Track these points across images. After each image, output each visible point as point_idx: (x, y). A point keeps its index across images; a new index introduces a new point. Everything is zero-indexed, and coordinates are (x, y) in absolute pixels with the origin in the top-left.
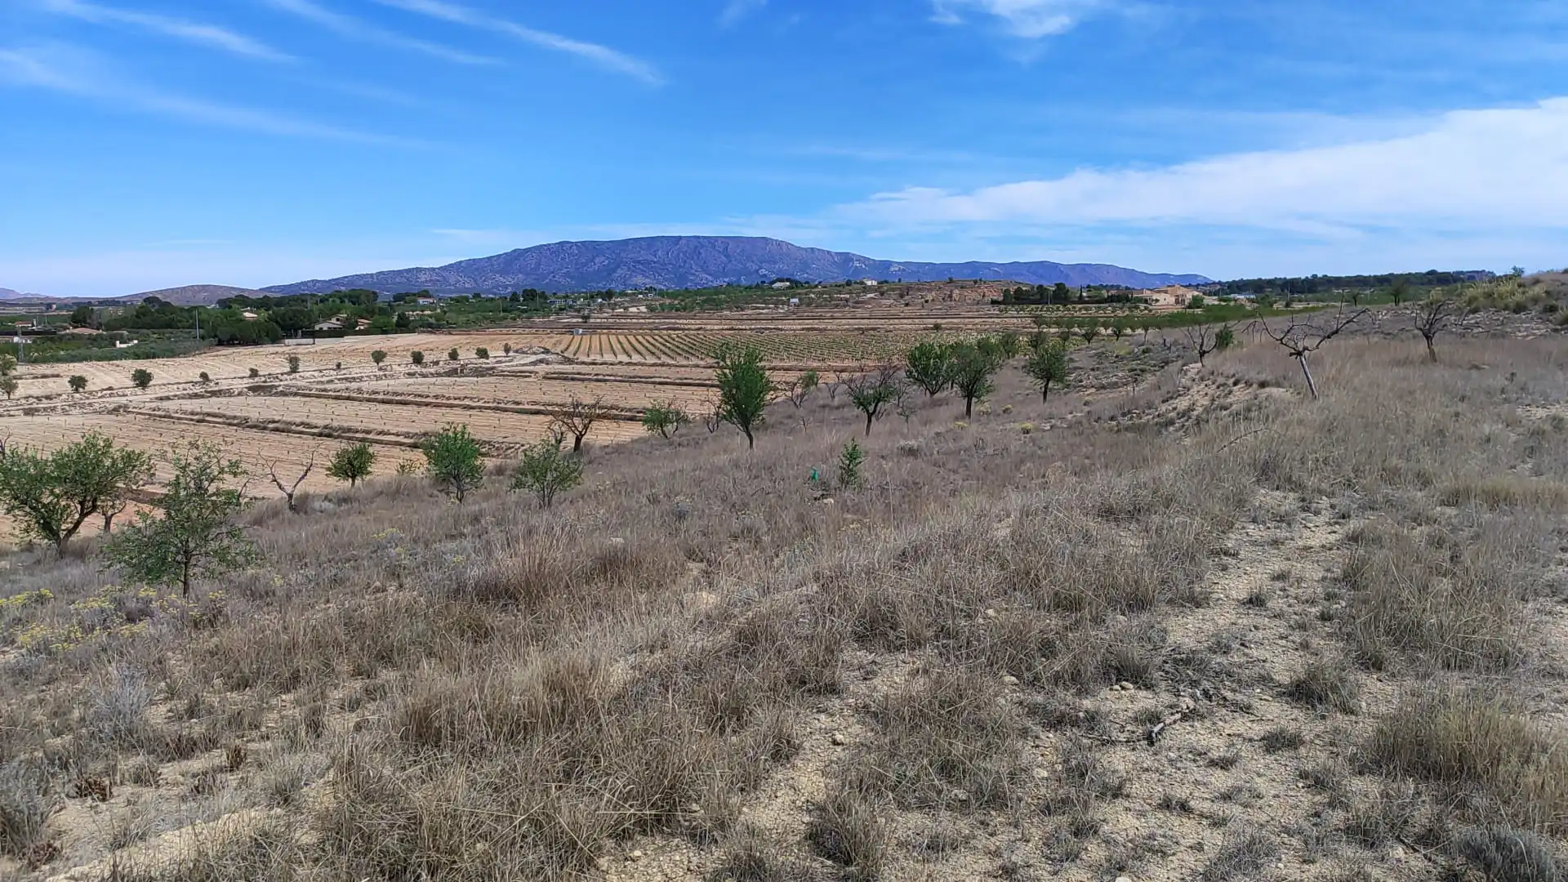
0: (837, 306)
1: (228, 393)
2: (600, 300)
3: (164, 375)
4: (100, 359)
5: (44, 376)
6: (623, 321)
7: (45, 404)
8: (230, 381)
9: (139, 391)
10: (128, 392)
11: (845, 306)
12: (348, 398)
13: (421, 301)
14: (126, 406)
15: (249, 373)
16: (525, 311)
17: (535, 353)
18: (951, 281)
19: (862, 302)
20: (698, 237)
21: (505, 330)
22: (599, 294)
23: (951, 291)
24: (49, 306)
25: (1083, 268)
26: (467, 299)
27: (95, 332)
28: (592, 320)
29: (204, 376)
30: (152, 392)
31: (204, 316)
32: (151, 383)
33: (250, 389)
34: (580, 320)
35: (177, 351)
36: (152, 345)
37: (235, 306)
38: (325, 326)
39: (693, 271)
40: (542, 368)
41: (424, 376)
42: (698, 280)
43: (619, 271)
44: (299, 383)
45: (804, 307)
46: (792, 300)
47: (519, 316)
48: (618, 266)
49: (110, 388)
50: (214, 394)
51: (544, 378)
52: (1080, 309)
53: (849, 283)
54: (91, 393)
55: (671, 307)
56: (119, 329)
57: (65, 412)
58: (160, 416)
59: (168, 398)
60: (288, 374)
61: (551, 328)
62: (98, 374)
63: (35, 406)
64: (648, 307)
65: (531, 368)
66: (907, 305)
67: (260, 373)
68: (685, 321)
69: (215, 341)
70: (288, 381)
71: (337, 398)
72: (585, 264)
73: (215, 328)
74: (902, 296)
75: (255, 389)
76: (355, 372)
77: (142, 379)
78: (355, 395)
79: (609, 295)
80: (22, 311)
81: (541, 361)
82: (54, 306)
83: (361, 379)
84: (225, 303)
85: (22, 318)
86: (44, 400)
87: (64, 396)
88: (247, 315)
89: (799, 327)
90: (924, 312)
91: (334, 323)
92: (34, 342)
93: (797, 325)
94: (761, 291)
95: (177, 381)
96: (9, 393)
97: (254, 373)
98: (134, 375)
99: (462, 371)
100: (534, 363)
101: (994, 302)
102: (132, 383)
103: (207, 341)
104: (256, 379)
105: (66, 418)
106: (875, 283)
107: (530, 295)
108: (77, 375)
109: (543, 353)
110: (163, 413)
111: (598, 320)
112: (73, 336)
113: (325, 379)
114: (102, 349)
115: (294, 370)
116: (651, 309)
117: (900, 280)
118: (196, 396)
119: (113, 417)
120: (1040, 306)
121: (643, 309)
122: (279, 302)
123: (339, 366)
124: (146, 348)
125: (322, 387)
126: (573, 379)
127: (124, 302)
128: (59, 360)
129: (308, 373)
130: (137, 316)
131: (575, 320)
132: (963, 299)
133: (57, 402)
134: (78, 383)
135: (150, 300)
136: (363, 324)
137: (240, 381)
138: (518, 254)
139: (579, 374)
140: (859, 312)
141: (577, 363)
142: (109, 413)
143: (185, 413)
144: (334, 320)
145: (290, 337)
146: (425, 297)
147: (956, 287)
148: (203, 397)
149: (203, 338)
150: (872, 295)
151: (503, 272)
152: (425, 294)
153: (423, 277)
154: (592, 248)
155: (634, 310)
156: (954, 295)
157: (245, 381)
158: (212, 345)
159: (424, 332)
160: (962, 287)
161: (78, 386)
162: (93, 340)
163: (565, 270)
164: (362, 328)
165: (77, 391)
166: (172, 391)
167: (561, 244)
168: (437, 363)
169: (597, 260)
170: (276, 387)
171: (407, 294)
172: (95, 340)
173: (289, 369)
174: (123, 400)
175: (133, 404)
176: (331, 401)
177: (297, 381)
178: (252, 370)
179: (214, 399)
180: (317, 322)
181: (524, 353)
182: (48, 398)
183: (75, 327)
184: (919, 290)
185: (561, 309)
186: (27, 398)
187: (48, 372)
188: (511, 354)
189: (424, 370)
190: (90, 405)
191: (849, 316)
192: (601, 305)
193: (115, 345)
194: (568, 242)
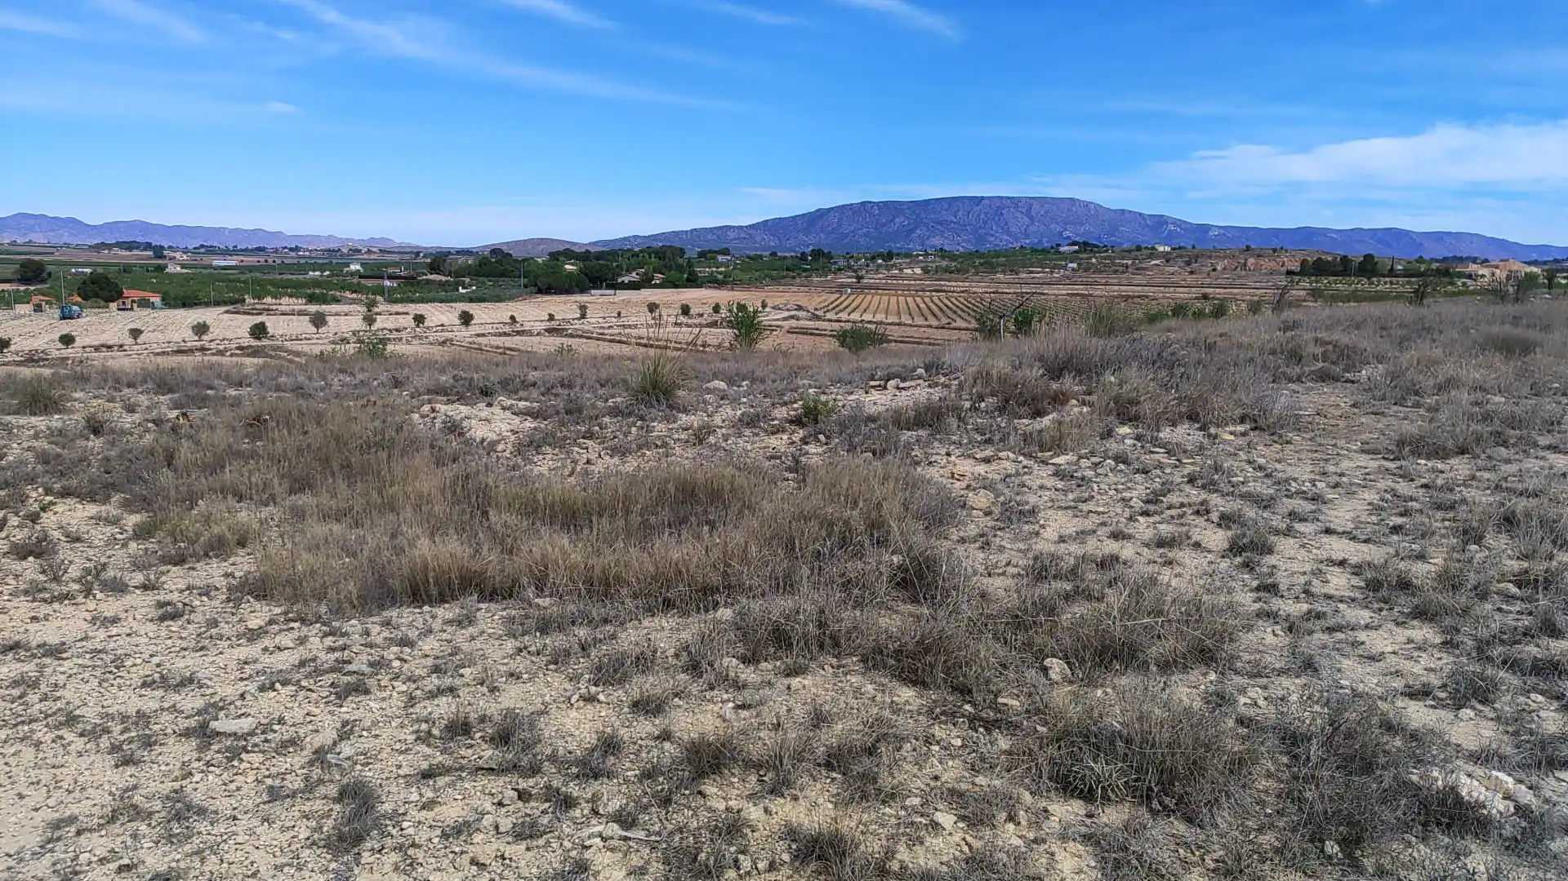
0: (1116, 272)
1: (529, 333)
2: (880, 261)
3: (484, 316)
4: (442, 301)
5: (397, 313)
6: (895, 282)
7: (395, 335)
8: (532, 323)
9: (463, 328)
10: (455, 328)
11: (1123, 272)
12: (619, 342)
13: (720, 258)
14: (452, 340)
15: (547, 317)
16: (806, 270)
17: (788, 310)
18: (1248, 248)
19: (1144, 269)
20: (1002, 198)
21: (781, 288)
22: (880, 255)
23: (1246, 260)
24: (417, 254)
25: (1440, 237)
26: (761, 257)
27: (444, 279)
28: (865, 281)
29: (512, 318)
30: (474, 329)
31: (533, 267)
32: (473, 322)
33: (546, 330)
34: (854, 280)
35: (503, 298)
36: (485, 291)
37: (562, 258)
38: (626, 279)
39: (993, 232)
40: (787, 324)
41: (689, 326)
42: (997, 242)
43: (919, 232)
44: (586, 328)
45: (1080, 273)
46: (1070, 265)
47: (799, 275)
48: (916, 228)
49: (442, 325)
50: (518, 333)
51: (788, 332)
52: (1385, 283)
53: (1139, 248)
54: (428, 328)
55: (947, 270)
56: (464, 277)
57: (408, 342)
58: (475, 349)
59: (483, 335)
60: (579, 319)
61: (825, 287)
62: (437, 313)
63: (388, 336)
64: (922, 269)
65: (779, 323)
66: (1192, 273)
67: (556, 318)
68: (954, 284)
69: (534, 289)
70: (578, 325)
71: (611, 341)
72: (884, 225)
73: (536, 277)
74: (1188, 263)
75: (550, 331)
76: (632, 320)
77: (466, 319)
78: (625, 339)
79: (889, 256)
80: (396, 258)
81: (792, 317)
82: (422, 255)
83: (635, 326)
84: (554, 256)
85: (396, 264)
86: (394, 333)
87: (409, 330)
88: (567, 267)
89: (1065, 292)
90: (1208, 281)
91: (634, 277)
92: (399, 285)
93: (1064, 290)
94: (1045, 255)
95: (492, 321)
96: (370, 325)
97: (551, 318)
98: (460, 315)
99: (721, 323)
100: (785, 319)
101: (1289, 273)
102: (458, 322)
103: (528, 290)
104: (553, 323)
105: (408, 346)
106: (1168, 249)
107: (817, 254)
108: (419, 313)
109: (796, 310)
110: (476, 346)
111: (871, 281)
112: (428, 282)
113: (606, 325)
114: (445, 294)
115: (583, 316)
116: (925, 271)
117: (1194, 247)
118: (505, 334)
119: (441, 347)
120: (1340, 278)
121: (918, 271)
122: (600, 256)
123: (619, 314)
124: (479, 294)
125: (601, 331)
126: (811, 334)
127: (477, 252)
128: (412, 301)
129: (594, 319)
130: (480, 266)
131: (850, 280)
132: (1258, 268)
133: (404, 334)
134: (420, 319)
135: (495, 251)
136: (658, 278)
137: (540, 323)
138: (821, 214)
139: (817, 329)
140: (1138, 279)
141: (824, 320)
142: (440, 344)
143: (492, 347)
144: (634, 274)
145: (594, 288)
146: (725, 255)
147: (1252, 256)
148: (509, 335)
149: (526, 287)
150: (1157, 262)
151: (807, 231)
152: (725, 252)
153: (732, 235)
154: (892, 208)
155: (909, 271)
156: (1249, 264)
157: (544, 323)
158: (532, 293)
159: (710, 287)
160: (1258, 256)
161: (420, 322)
162: (441, 284)
163: (865, 230)
164: (658, 282)
165: (418, 326)
166: (489, 329)
167: (863, 204)
168: (702, 315)
169: (897, 220)
170: (567, 330)
171: (710, 251)
172: (444, 285)
173: (579, 316)
174: (449, 335)
175: (458, 338)
176: (606, 343)
177: (588, 325)
178: (550, 315)
179: (518, 337)
180: (620, 275)
181: (779, 309)
182: (397, 330)
183: (431, 274)
184: (1210, 257)
185: (840, 270)
186: (382, 329)
187: (401, 310)
188: (767, 309)
189: (690, 321)
190: (426, 337)
191: (1125, 282)
192: (880, 266)
193: (458, 290)
194: (870, 202)
